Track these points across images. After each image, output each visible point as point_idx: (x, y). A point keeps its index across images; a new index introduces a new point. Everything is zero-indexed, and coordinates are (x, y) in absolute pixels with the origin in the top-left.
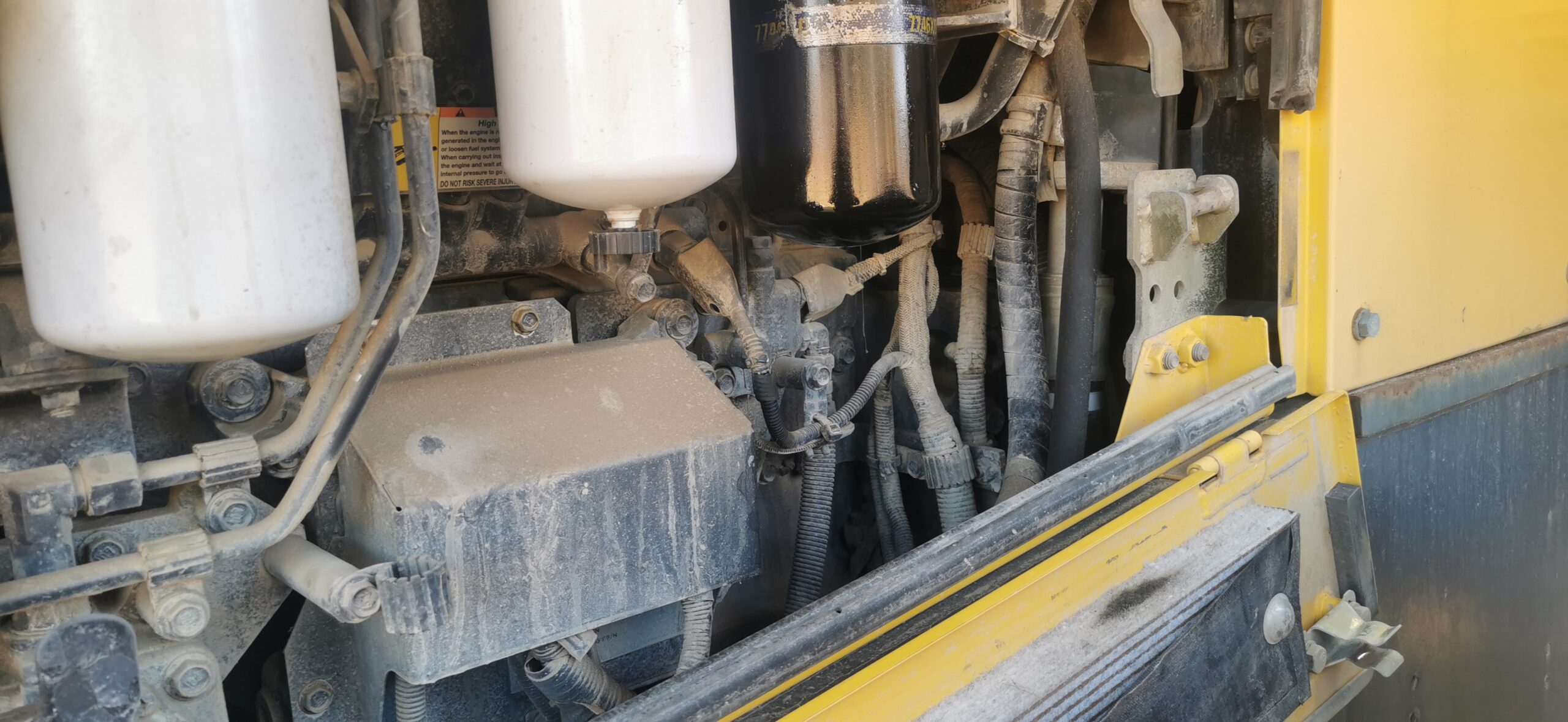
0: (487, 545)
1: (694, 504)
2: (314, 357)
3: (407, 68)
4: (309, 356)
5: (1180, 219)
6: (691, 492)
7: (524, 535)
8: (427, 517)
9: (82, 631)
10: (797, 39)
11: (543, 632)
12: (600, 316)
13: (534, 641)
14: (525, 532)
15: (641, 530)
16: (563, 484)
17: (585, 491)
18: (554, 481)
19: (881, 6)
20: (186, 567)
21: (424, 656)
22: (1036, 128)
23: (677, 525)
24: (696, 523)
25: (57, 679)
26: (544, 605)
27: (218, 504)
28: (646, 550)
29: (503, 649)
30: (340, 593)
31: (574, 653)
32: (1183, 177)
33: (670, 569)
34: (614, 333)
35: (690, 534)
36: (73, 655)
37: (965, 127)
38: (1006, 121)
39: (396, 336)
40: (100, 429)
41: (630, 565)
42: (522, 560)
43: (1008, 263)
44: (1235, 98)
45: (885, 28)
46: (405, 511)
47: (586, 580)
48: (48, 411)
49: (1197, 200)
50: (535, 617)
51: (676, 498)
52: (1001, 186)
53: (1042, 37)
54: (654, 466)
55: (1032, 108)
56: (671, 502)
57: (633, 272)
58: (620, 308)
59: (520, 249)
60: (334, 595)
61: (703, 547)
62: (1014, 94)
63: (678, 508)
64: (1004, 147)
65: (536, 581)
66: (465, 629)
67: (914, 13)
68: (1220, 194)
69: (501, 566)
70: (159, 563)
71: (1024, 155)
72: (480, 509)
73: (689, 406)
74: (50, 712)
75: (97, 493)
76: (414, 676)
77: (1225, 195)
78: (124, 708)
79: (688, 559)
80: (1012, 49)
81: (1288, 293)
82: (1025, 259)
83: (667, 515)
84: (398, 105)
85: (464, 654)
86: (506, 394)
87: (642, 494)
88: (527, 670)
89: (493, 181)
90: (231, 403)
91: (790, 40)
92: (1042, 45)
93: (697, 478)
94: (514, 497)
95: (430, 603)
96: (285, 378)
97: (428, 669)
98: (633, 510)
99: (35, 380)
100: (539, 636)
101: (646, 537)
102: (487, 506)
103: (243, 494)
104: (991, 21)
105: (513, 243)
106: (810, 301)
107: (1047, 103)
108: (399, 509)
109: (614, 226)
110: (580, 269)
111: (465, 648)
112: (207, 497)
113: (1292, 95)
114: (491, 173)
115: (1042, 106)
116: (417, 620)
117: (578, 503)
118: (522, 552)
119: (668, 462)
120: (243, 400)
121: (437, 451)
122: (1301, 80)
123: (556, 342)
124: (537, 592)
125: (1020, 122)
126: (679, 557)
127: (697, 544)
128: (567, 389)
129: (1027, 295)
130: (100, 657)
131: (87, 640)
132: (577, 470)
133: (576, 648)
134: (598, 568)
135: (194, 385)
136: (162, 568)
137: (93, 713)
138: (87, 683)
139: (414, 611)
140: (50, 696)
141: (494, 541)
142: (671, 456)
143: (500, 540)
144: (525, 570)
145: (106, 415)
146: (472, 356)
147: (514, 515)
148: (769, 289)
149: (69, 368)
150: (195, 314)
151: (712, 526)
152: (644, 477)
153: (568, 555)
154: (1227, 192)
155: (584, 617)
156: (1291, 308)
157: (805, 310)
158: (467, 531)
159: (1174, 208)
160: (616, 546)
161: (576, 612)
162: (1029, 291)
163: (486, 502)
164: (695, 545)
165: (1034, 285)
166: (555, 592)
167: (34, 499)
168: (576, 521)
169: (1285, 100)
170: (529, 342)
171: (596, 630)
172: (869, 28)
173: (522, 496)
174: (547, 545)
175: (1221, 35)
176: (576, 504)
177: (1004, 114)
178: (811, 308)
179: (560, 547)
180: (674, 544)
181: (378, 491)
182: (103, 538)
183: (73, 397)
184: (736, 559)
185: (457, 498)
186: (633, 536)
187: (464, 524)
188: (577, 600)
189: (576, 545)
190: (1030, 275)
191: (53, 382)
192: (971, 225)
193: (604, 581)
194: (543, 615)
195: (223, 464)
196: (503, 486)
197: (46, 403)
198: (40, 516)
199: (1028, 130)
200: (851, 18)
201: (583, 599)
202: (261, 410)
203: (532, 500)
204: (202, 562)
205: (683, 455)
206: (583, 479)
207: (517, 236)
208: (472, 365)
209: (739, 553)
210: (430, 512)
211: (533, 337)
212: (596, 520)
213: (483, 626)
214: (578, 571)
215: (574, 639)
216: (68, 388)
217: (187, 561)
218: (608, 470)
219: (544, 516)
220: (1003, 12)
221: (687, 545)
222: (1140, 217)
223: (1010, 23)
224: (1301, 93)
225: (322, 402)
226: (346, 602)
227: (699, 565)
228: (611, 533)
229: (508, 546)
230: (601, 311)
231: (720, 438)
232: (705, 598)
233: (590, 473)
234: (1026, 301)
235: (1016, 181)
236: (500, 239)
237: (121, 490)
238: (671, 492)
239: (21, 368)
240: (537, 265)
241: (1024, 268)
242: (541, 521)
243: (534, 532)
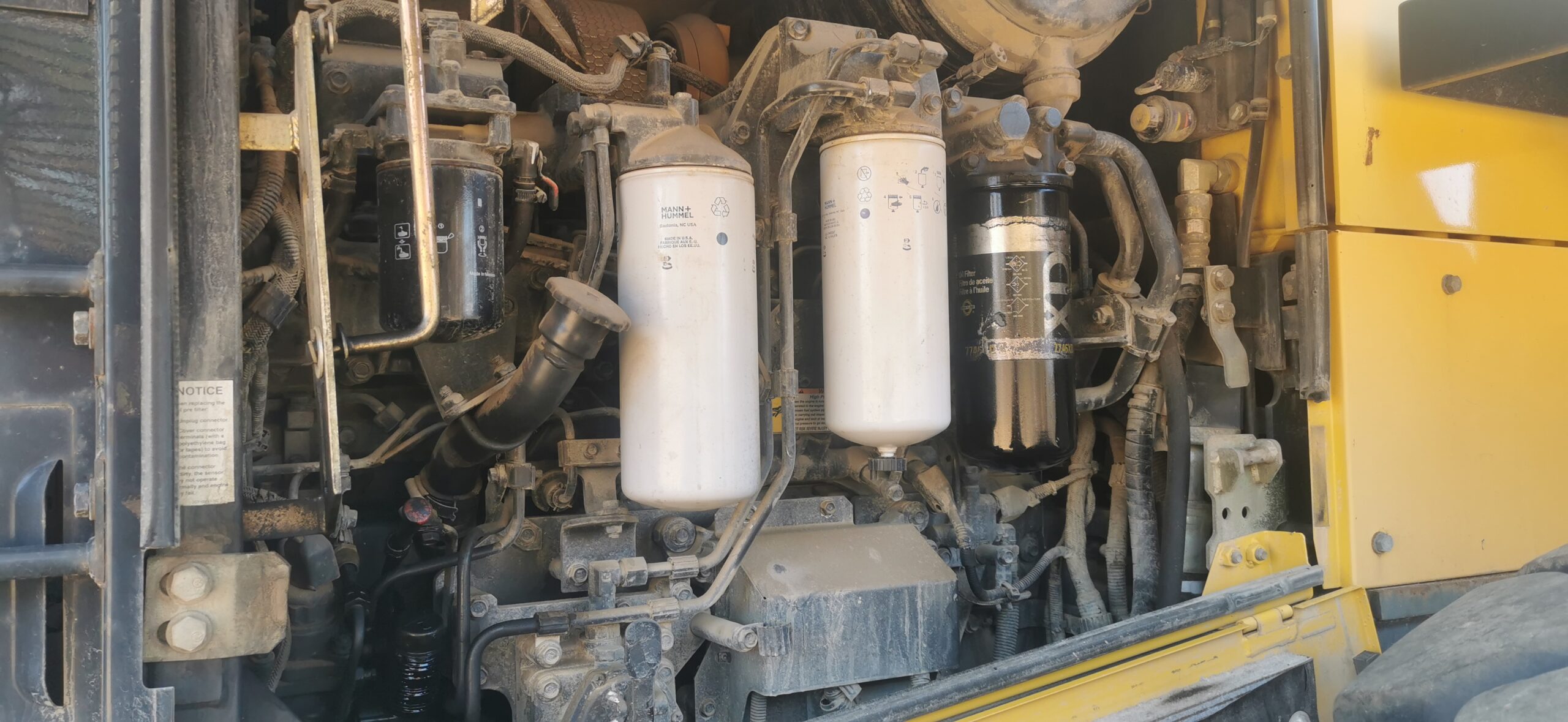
0: (807, 624)
1: (920, 618)
2: (719, 520)
3: (787, 375)
4: (716, 519)
5: (1236, 466)
6: (919, 611)
7: (826, 622)
8: (778, 604)
9: (643, 626)
10: (989, 356)
11: (833, 679)
12: (869, 510)
13: (827, 683)
14: (826, 620)
15: (889, 630)
16: (848, 596)
17: (859, 602)
18: (843, 593)
19: (1037, 339)
20: (668, 614)
21: (772, 681)
22: (1149, 404)
23: (910, 630)
24: (921, 630)
25: (632, 646)
26: (834, 664)
27: (676, 589)
28: (891, 642)
29: (811, 685)
30: (738, 634)
31: (848, 696)
32: (1248, 439)
33: (905, 656)
34: (877, 520)
35: (918, 637)
36: (639, 636)
37: (1104, 402)
38: (1131, 399)
39: (771, 506)
40: (622, 548)
41: (882, 649)
42: (824, 637)
43: (1134, 490)
44: (1294, 388)
45: (1039, 351)
46: (768, 599)
47: (857, 654)
48: (608, 534)
49: (1249, 455)
50: (829, 670)
51: (910, 613)
52: (1128, 440)
53: (1149, 350)
54: (898, 592)
55: (1146, 392)
56: (907, 615)
57: (890, 483)
58: (881, 506)
59: (825, 467)
60: (735, 635)
61: (925, 645)
62: (1137, 382)
63: (911, 619)
64: (1130, 416)
65: (831, 648)
66: (793, 669)
67: (1057, 342)
68: (1268, 451)
69: (813, 637)
70: (658, 610)
71: (1142, 421)
72: (805, 603)
73: (920, 562)
74: (628, 661)
75: (630, 575)
76: (766, 691)
77: (1272, 452)
78: (655, 665)
79: (915, 651)
80: (1131, 357)
81: (1321, 518)
82: (1144, 488)
83: (904, 622)
84: (781, 393)
85: (791, 683)
86: (817, 547)
87: (891, 608)
88: (821, 704)
89: (815, 428)
90: (676, 541)
91: (985, 356)
92: (1151, 355)
93: (923, 603)
94: (822, 600)
95: (783, 641)
96: (703, 530)
97: (773, 688)
98: (885, 616)
99: (608, 518)
100: (831, 682)
101: (892, 633)
102: (808, 602)
103: (686, 586)
104: (1115, 341)
105: (821, 463)
106: (1003, 509)
107: (1157, 390)
108: (765, 598)
109: (882, 456)
110: (858, 480)
111: (792, 680)
112: (671, 585)
113: (1311, 391)
114: (814, 423)
115: (1154, 391)
116: (776, 649)
117: (855, 608)
118: (824, 631)
119: (906, 591)
120: (683, 540)
121: (783, 572)
122: (1317, 382)
123: (844, 522)
124: (831, 655)
125: (1140, 400)
126: (910, 649)
127: (921, 643)
128: (851, 547)
129: (1146, 512)
130: (648, 639)
131: (645, 630)
132: (855, 589)
133: (850, 693)
134: (864, 647)
135: (659, 531)
136: (659, 613)
137: (643, 664)
138: (642, 650)
139: (775, 644)
140: (628, 653)
141: (810, 623)
142: (908, 588)
143: (814, 622)
144: (825, 642)
145: (626, 541)
146: (798, 526)
147: (821, 609)
148: (975, 500)
149: (622, 514)
150: (699, 487)
151: (930, 633)
152: (892, 598)
153: (848, 637)
154: (1274, 450)
155: (855, 675)
156: (1324, 528)
157: (999, 515)
158: (797, 615)
159: (1232, 459)
160: (875, 636)
161: (851, 671)
162: (1147, 509)
163: (808, 600)
164: (920, 643)
165: (1151, 505)
166: (840, 657)
167: (605, 574)
168: (853, 618)
169: (1308, 394)
170: (829, 520)
171: (861, 685)
172: (1030, 351)
173: (826, 599)
174: (837, 629)
175: (1280, 348)
176: (854, 609)
177: (1131, 395)
178: (1003, 513)
179: (844, 632)
180: (908, 640)
181: (753, 589)
182: (623, 601)
183: (619, 529)
184: (944, 656)
185: (793, 596)
186: (884, 631)
187: (796, 610)
188: (852, 664)
189: (853, 632)
190: (1148, 498)
191: (614, 520)
192: (1118, 464)
193: (867, 656)
194: (833, 670)
195: (682, 567)
196: (817, 592)
197: (608, 530)
198: (606, 583)
199: (1145, 406)
200: (1019, 346)
201: (855, 664)
202: (690, 547)
203: (831, 602)
204: (675, 612)
205: (915, 588)
206: (859, 594)
207: (824, 461)
208: (799, 530)
209: (947, 652)
210: (780, 602)
211: (831, 518)
212: (864, 619)
213: (802, 669)
214: (853, 647)
215: (848, 688)
216: (618, 524)
217: (669, 611)
218: (872, 591)
219: (837, 613)
220: (1123, 336)
221: (915, 644)
222: (1212, 464)
223: (1127, 342)
224: (1317, 391)
225: (728, 541)
226: (741, 639)
227: (922, 655)
228: (872, 628)
229: (818, 626)
230: (869, 507)
231: (938, 581)
232: (925, 677)
233: (862, 592)
234: (1146, 515)
235: (1137, 437)
236: (814, 461)
237: (639, 574)
238: (907, 609)
239: (601, 513)
240: (834, 477)
241: (1144, 494)
242: (835, 615)
243: (831, 621)
